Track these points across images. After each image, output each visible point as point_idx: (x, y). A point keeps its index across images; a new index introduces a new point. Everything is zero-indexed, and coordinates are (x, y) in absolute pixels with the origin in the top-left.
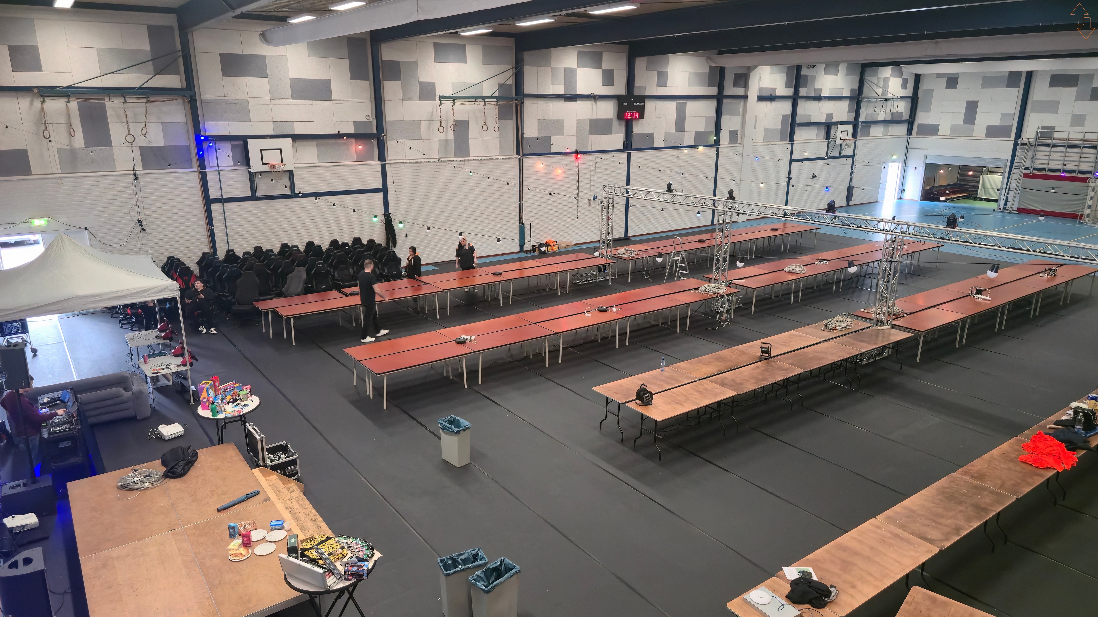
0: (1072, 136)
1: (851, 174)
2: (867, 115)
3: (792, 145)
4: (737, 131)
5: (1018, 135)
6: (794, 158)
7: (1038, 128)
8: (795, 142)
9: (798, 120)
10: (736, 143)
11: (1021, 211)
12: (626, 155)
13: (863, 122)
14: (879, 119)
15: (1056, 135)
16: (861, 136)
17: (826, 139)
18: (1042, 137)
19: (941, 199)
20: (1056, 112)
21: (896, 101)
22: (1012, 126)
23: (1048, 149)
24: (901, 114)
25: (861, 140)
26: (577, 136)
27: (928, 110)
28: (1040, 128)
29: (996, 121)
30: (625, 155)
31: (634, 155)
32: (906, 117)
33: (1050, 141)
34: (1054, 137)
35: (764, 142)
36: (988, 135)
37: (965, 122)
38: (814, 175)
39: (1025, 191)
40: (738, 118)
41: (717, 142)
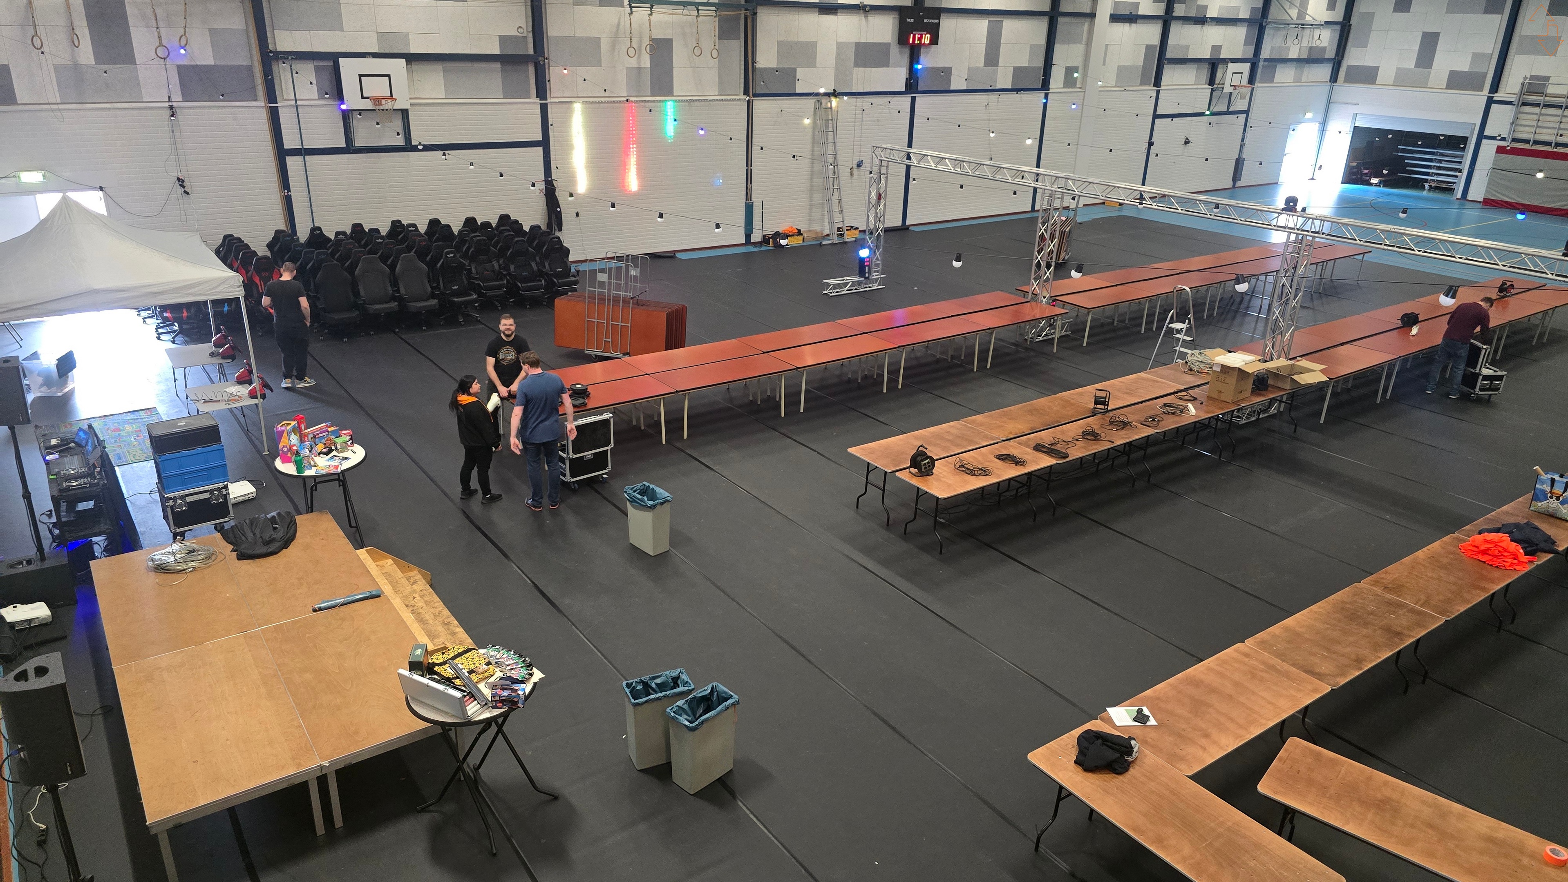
1: (1243, 140)
2: (1272, 49)
3: (1158, 92)
4: (1078, 67)
5: (1495, 87)
6: (1159, 112)
7: (1525, 78)
8: (1162, 88)
9: (1169, 55)
10: (1075, 86)
11: (1488, 203)
12: (910, 99)
13: (1265, 60)
14: (1290, 56)
15: (1551, 90)
16: (1261, 82)
17: (1209, 85)
18: (1530, 92)
19: (1372, 181)
21: (1318, 28)
22: (1485, 74)
23: (1536, 110)
24: (1324, 49)
25: (1261, 88)
26: (836, 69)
27: (1364, 45)
28: (1527, 78)
29: (1463, 65)
30: (907, 99)
31: (920, 100)
32: (1331, 53)
33: (1541, 98)
34: (1547, 92)
35: (1116, 86)
36: (1449, 86)
37: (1418, 65)
38: (1187, 139)
39: (1495, 172)
40: (1080, 48)
41: (1045, 85)
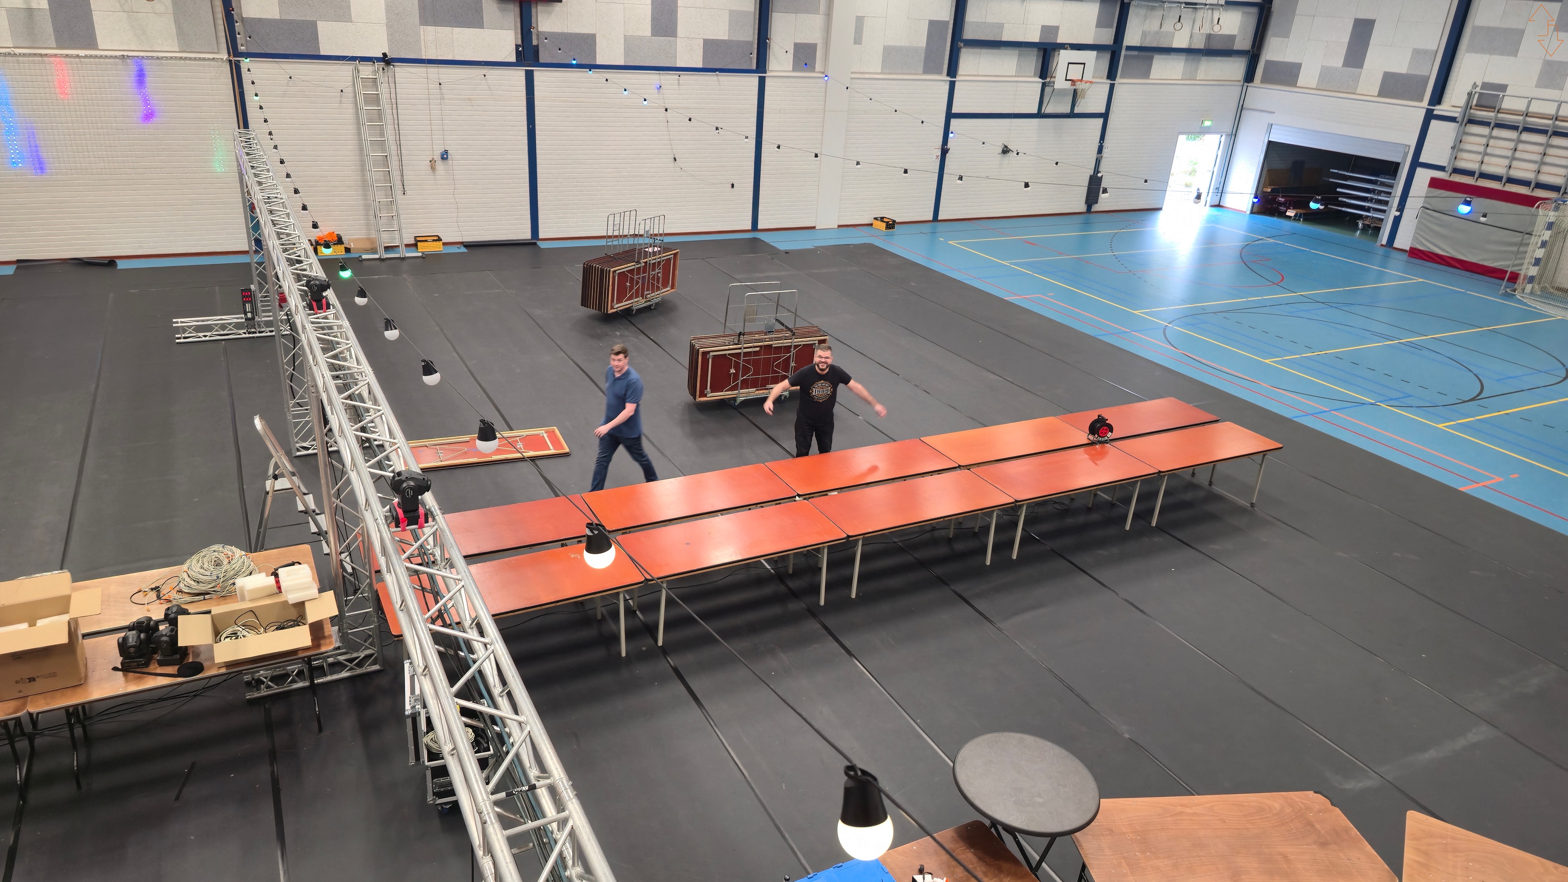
0: (1535, 108)
1: (1100, 150)
2: (1144, 34)
4: (816, 45)
5: (1438, 97)
6: (955, 110)
7: (1475, 85)
8: (958, 78)
9: (969, 33)
10: (813, 69)
11: (1414, 253)
12: (523, 74)
13: (1129, 48)
14: (1175, 45)
15: (1507, 104)
16: (1122, 77)
17: (1041, 77)
18: (1479, 106)
19: (1288, 214)
20: (1514, 52)
21: (1216, 9)
22: (1429, 77)
23: (1485, 131)
24: (1232, 38)
25: (1125, 86)
26: (389, 26)
27: (1286, 34)
28: (1477, 86)
29: (1401, 66)
30: (518, 76)
31: (541, 76)
32: (1244, 43)
33: (1492, 114)
34: (1503, 106)
35: (881, 73)
36: (1383, 93)
37: (1349, 62)
38: (1006, 147)
39: (1428, 214)
40: (817, 20)
41: (761, 66)
